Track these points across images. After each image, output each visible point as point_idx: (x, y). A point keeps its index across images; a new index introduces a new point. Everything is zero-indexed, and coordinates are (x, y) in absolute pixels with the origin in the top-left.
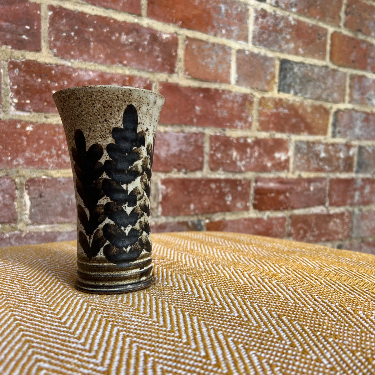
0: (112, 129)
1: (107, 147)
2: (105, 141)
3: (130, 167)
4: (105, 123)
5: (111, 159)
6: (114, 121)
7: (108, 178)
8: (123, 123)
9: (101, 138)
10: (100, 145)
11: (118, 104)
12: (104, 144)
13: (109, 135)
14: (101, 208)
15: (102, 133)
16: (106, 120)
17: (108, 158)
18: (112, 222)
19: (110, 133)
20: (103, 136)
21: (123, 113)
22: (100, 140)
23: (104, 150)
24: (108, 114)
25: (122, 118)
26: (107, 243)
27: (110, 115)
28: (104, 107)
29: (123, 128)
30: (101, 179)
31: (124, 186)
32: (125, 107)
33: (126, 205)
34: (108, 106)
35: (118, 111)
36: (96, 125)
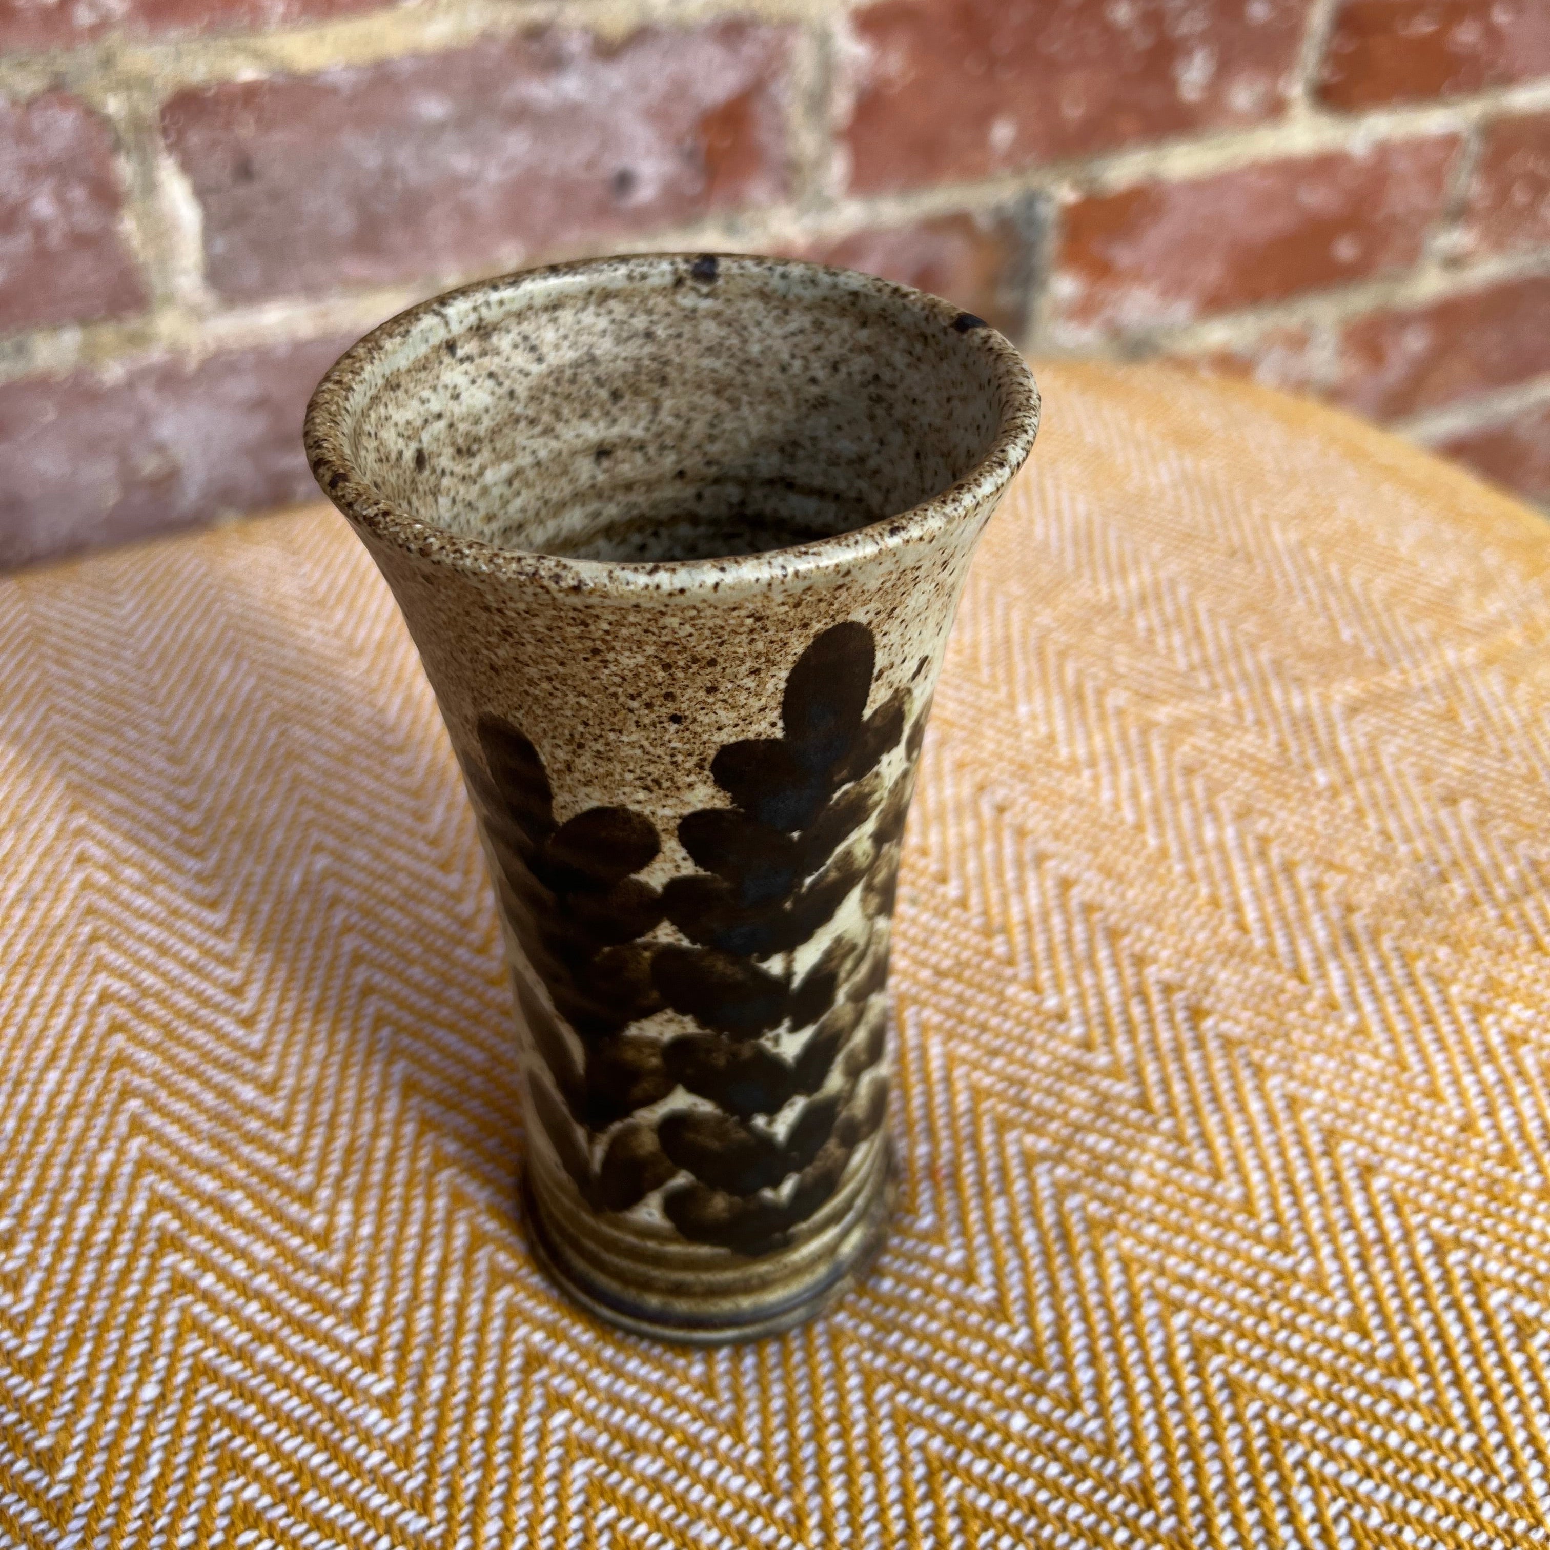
0: (712, 753)
1: (680, 828)
2: (670, 801)
3: (808, 881)
4: (673, 727)
5: (701, 872)
6: (726, 716)
7: (686, 943)
8: (783, 716)
9: (647, 788)
10: (639, 815)
11: (760, 646)
12: (668, 812)
13: (692, 778)
14: (647, 1051)
15: (651, 768)
16: (676, 719)
17: (689, 869)
18: (706, 1107)
19: (700, 766)
20: (657, 782)
21: (784, 674)
22: (642, 795)
23: (664, 837)
24: (689, 693)
25: (780, 697)
26: (682, 1179)
27: (701, 695)
28: (667, 667)
29: (778, 733)
30: (647, 947)
31: (775, 965)
32: (798, 647)
33: (782, 1030)
34: (695, 660)
35: (756, 672)
36: (612, 736)
